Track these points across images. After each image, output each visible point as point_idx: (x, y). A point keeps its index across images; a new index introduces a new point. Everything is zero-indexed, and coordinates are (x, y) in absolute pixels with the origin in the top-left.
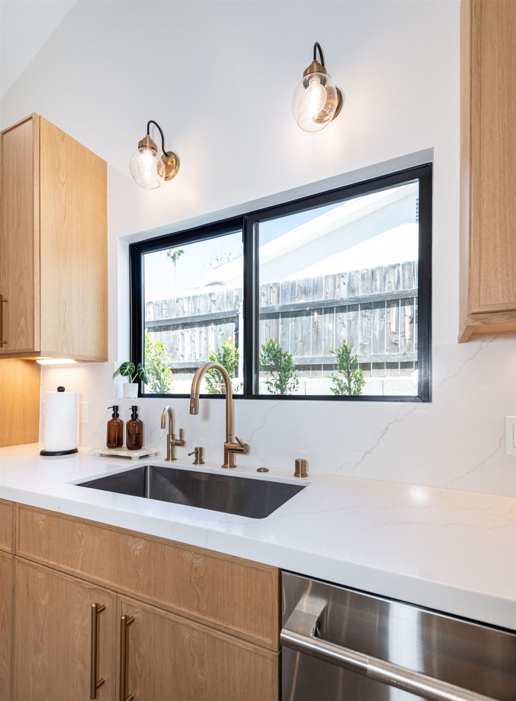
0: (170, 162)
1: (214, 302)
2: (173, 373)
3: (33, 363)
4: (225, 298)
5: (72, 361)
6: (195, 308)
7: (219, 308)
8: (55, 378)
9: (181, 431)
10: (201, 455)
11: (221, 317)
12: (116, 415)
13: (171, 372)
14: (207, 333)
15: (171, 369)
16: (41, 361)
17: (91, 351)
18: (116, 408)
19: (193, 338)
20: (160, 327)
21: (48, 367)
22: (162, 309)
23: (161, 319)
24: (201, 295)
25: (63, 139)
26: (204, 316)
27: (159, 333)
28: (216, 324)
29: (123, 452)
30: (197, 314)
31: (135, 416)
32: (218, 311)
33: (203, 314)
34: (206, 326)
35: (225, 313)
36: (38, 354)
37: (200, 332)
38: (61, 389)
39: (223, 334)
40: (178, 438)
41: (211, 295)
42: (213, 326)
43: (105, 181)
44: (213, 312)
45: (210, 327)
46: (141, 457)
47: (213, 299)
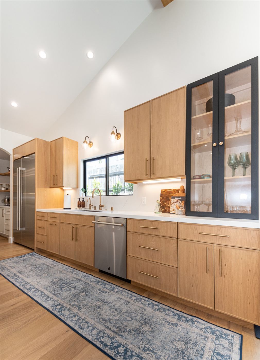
0: (90, 144)
1: (118, 168)
2: (103, 192)
3: (62, 189)
4: (121, 167)
5: (70, 188)
6: (112, 170)
7: (119, 170)
8: (67, 192)
9: (92, 203)
10: (96, 208)
11: (120, 173)
12: (79, 200)
13: (102, 192)
14: (115, 178)
15: (103, 191)
16: (64, 188)
17: (75, 186)
18: (79, 199)
19: (111, 180)
20: (101, 176)
21: (65, 190)
22: (102, 171)
23: (101, 174)
24: (114, 166)
25: (68, 140)
26: (114, 173)
27: (101, 178)
28: (118, 175)
29: (81, 208)
30: (113, 172)
31: (83, 200)
32: (119, 171)
33: (115, 172)
34: (115, 176)
35: (121, 172)
36: (63, 187)
37: (114, 178)
38: (68, 194)
39: (120, 179)
40: (91, 205)
41: (117, 165)
42: (117, 176)
43: (78, 147)
44: (118, 171)
45: (116, 176)
46: (84, 209)
47: (118, 167)
